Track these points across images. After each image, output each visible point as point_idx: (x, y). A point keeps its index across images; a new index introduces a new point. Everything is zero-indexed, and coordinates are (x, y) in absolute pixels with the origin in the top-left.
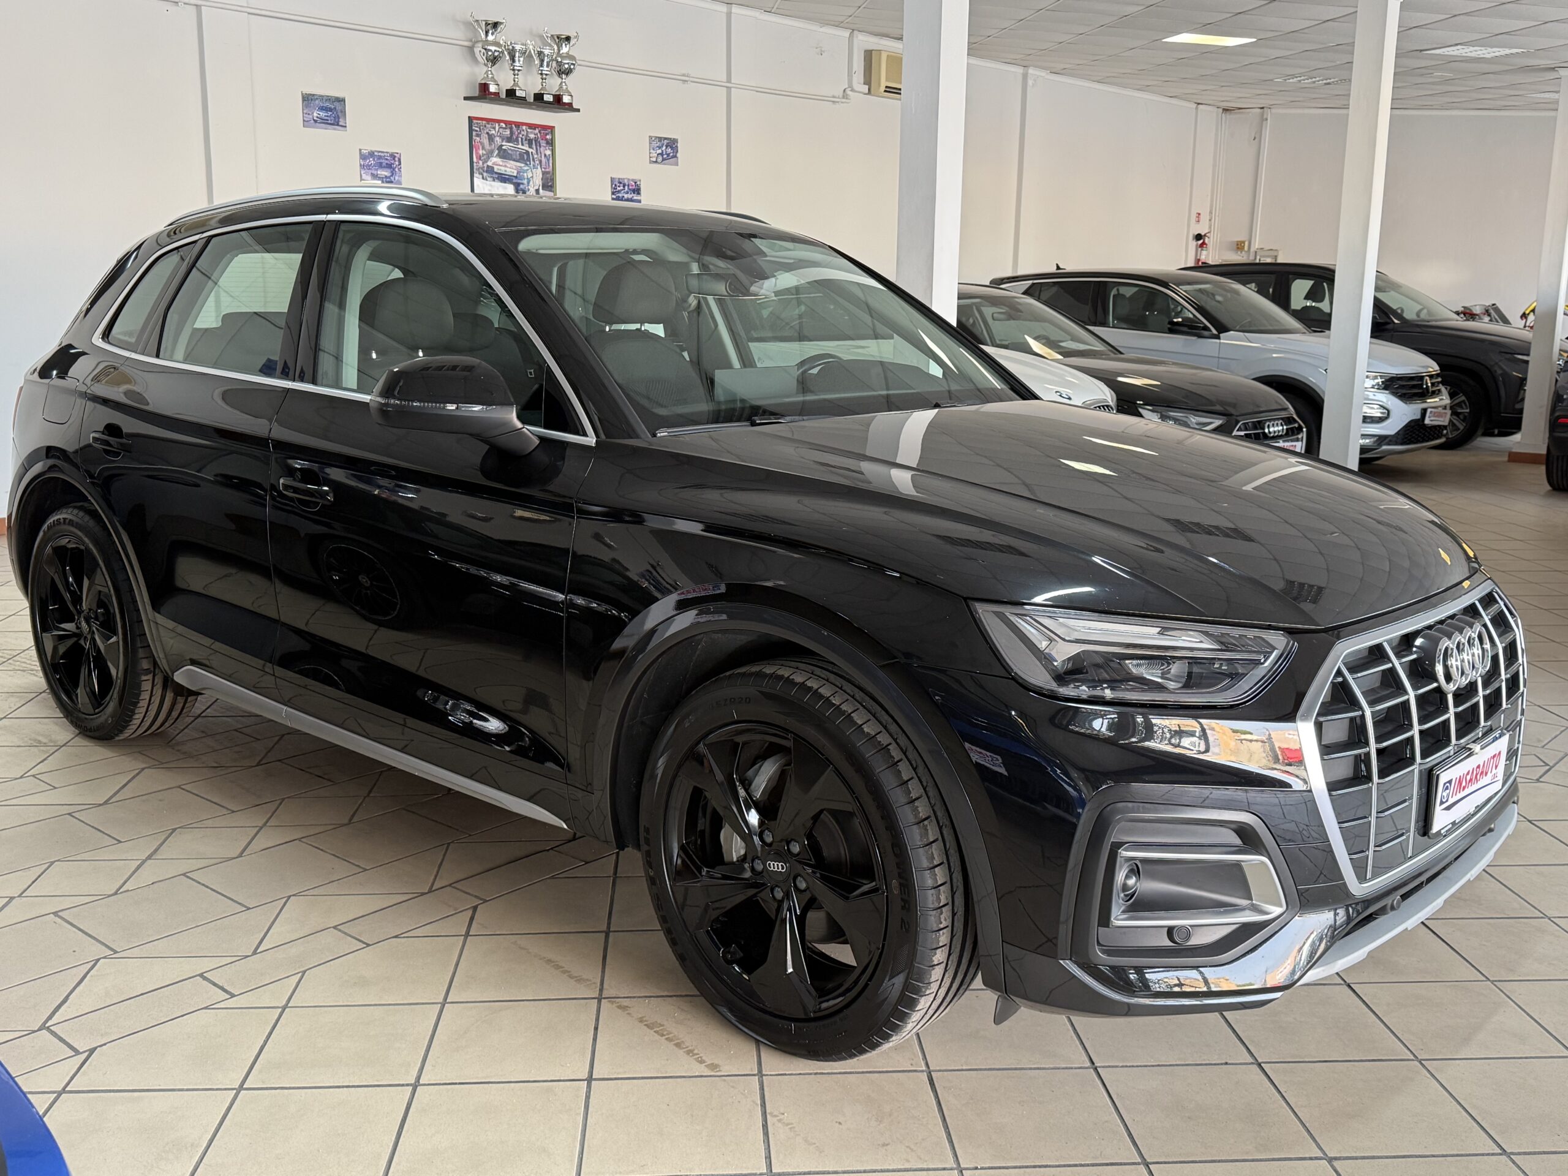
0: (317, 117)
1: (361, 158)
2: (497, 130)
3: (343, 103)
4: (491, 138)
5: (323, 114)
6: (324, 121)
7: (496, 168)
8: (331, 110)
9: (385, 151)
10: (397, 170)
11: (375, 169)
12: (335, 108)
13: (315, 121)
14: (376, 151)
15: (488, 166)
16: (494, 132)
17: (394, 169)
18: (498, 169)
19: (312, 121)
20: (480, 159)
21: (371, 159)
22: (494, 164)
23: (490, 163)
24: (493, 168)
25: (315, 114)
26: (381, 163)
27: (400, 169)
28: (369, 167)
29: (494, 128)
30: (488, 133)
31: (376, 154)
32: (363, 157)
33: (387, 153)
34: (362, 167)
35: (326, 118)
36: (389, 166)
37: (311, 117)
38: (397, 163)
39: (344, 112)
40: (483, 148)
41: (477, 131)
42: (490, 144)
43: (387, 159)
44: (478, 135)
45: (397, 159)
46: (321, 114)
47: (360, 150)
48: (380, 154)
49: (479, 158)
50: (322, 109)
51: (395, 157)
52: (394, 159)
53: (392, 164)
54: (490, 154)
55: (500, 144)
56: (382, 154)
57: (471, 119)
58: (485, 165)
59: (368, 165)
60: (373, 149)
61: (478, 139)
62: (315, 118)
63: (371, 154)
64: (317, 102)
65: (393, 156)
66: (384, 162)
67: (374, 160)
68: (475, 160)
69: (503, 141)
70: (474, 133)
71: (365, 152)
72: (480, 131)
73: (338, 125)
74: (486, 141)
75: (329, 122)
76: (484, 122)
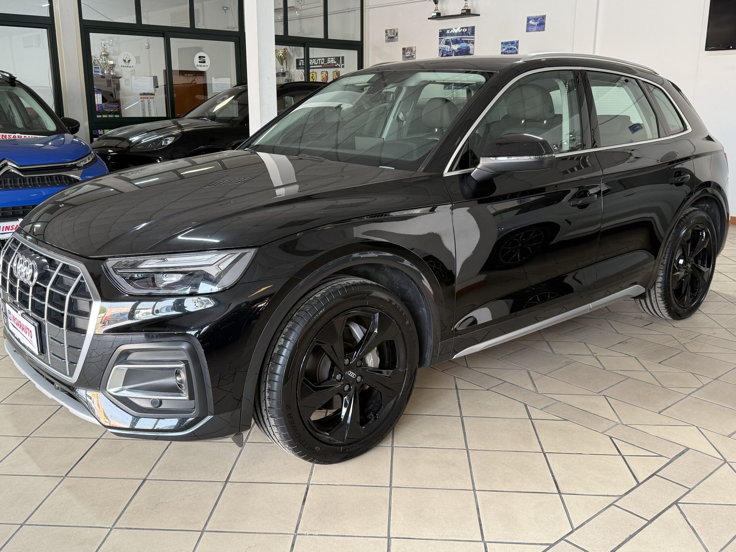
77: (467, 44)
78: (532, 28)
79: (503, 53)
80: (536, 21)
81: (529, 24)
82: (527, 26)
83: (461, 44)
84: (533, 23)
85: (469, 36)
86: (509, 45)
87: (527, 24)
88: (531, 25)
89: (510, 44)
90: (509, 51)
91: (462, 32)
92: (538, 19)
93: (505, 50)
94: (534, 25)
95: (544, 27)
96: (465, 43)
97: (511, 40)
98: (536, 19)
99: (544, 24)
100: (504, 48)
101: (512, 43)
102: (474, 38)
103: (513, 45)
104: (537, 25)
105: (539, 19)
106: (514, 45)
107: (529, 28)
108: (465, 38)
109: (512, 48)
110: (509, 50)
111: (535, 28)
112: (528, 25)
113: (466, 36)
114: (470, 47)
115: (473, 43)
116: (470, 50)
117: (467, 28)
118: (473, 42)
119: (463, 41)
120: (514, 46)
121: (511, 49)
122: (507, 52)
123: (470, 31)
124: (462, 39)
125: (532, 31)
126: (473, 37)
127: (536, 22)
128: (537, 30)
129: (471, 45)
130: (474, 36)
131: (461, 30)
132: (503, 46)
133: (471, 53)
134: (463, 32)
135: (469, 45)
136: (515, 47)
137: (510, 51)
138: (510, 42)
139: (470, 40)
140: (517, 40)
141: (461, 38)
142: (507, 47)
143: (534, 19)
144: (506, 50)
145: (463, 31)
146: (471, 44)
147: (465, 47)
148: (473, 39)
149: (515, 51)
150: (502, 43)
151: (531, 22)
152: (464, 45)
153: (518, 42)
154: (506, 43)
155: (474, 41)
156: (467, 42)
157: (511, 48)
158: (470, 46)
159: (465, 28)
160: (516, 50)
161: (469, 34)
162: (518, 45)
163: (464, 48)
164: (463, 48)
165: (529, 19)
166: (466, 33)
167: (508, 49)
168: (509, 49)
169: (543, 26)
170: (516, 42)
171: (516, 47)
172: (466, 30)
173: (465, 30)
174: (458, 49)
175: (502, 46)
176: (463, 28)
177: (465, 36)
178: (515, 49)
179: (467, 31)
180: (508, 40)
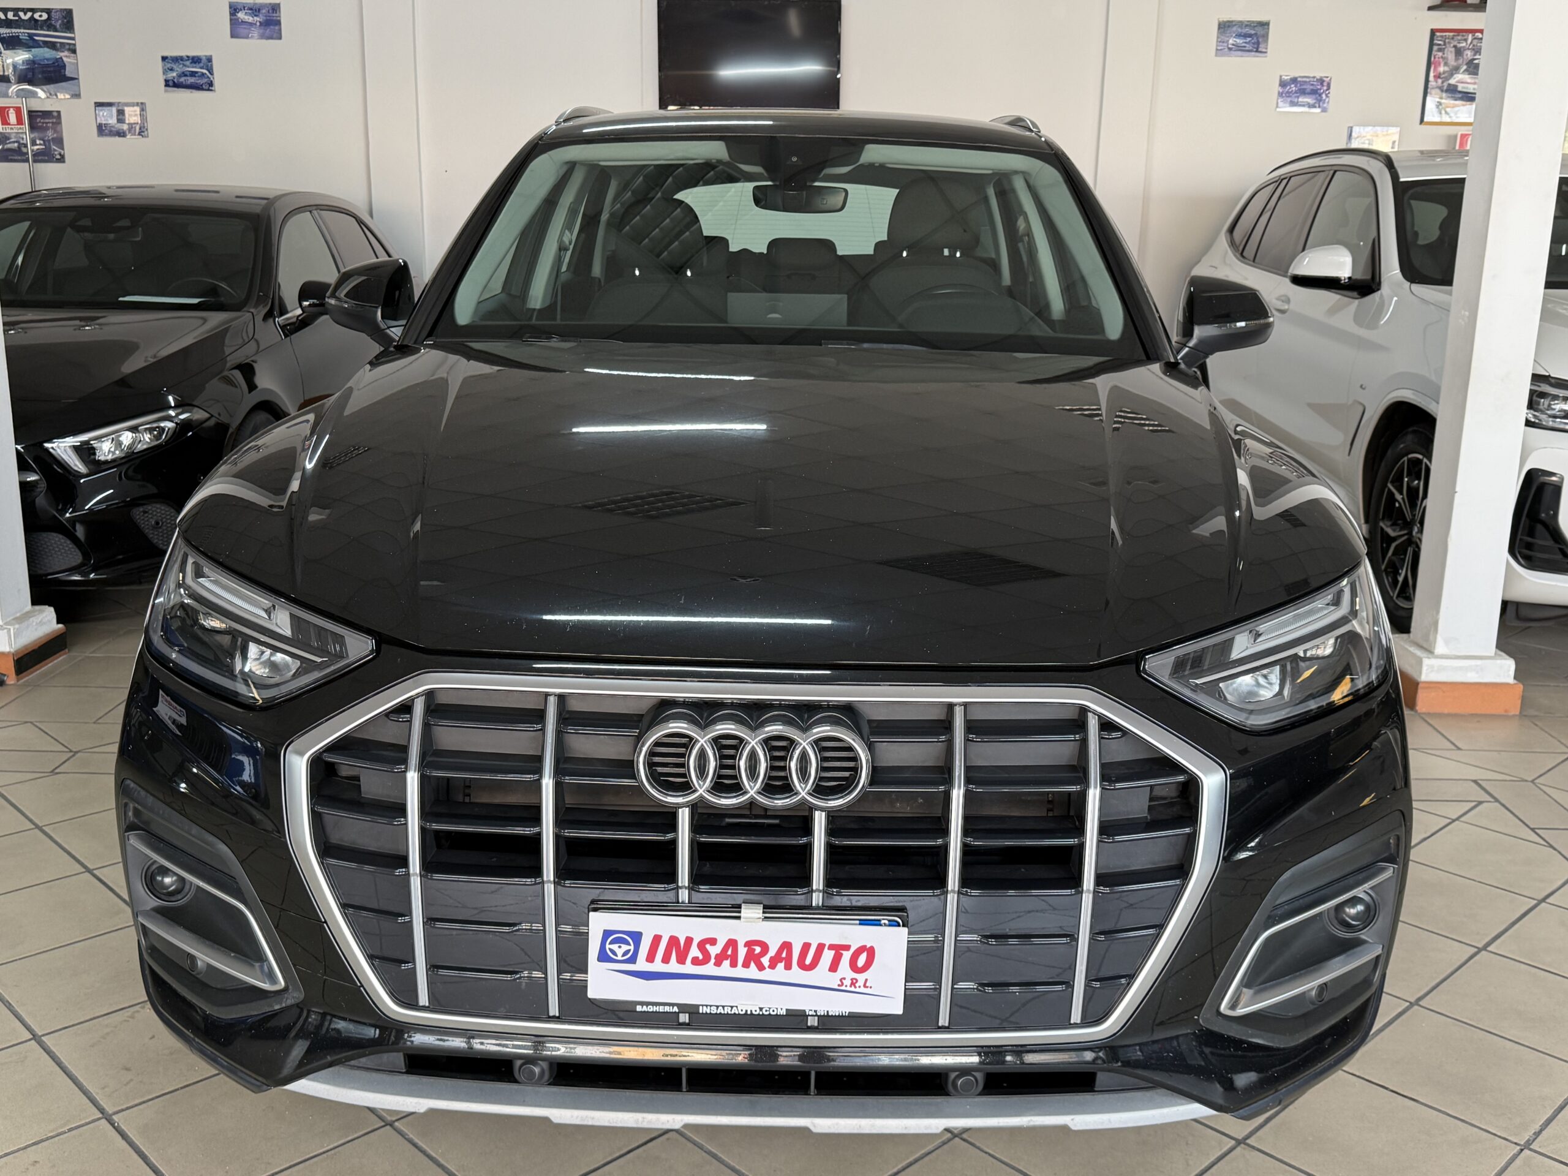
0: (1233, 45)
1: (1280, 85)
2: (1469, 41)
3: (1266, 27)
4: (1459, 52)
5: (1239, 41)
6: (1239, 48)
7: (1460, 88)
8: (1250, 36)
9: (1312, 76)
10: (1324, 96)
11: (1296, 97)
12: (1256, 34)
13: (1230, 49)
14: (1300, 77)
15: (1449, 85)
16: (1464, 44)
17: (1320, 95)
18: (1463, 88)
19: (1226, 50)
20: (1439, 77)
21: (1293, 86)
22: (1458, 82)
23: (1452, 81)
24: (1457, 86)
25: (1231, 41)
26: (1305, 89)
27: (1327, 96)
28: (1289, 94)
29: (1466, 40)
30: (1455, 47)
31: (1299, 79)
32: (1283, 84)
33: (1314, 77)
34: (1280, 95)
35: (1244, 45)
36: (1314, 92)
37: (1226, 45)
38: (1325, 88)
39: (1266, 36)
40: (1446, 64)
41: (1439, 45)
42: (1456, 59)
43: (1312, 85)
44: (1440, 50)
45: (1325, 84)
46: (1238, 41)
47: (1281, 76)
48: (1304, 79)
49: (1437, 77)
50: (1239, 36)
51: (1324, 81)
52: (1322, 84)
53: (1318, 89)
54: (1456, 69)
55: (1471, 58)
56: (1308, 80)
57: (1433, 32)
58: (1446, 84)
59: (1288, 92)
60: (1297, 75)
61: (1440, 54)
62: (1230, 46)
63: (1294, 80)
64: (1234, 29)
65: (1321, 81)
66: (1309, 88)
67: (1296, 86)
68: (1431, 78)
69: (1475, 55)
70: (1435, 48)
71: (1286, 78)
72: (1445, 45)
73: (1257, 51)
74: (1450, 55)
75: (1247, 49)
76: (1451, 34)
77: (54, 52)
78: (246, 31)
79: (171, 83)
80: (257, 14)
81: (238, 19)
82: (231, 24)
83: (33, 50)
84: (250, 19)
85: (56, 31)
86: (184, 65)
87: (231, 20)
88: (242, 21)
89: (188, 63)
90: (189, 78)
91: (32, 18)
92: (259, 10)
93: (174, 74)
94: (251, 24)
95: (280, 30)
96: (46, 49)
97: (192, 54)
98: (255, 10)
99: (278, 23)
100: (172, 70)
101: (196, 60)
102: (73, 39)
103: (197, 65)
104: (258, 24)
105: (264, 11)
106: (201, 65)
107: (237, 29)
108: (42, 35)
109: (197, 72)
110: (186, 76)
111: (255, 32)
112: (235, 23)
113: (48, 30)
114: (65, 59)
115: (74, 51)
116: (64, 66)
117: (48, 11)
118: (71, 47)
119: (41, 43)
120: (202, 68)
121: (193, 74)
122: (182, 79)
123: (57, 20)
124: (36, 38)
125: (247, 37)
126: (72, 35)
127: (256, 16)
128: (263, 37)
129: (66, 56)
130: (74, 33)
131: (29, 14)
132: (169, 65)
133: (69, 72)
134: (36, 21)
135: (62, 54)
136: (205, 71)
137: (191, 80)
138: (188, 57)
139: (60, 43)
140: (208, 54)
141: (31, 36)
142: (179, 68)
143: (251, 9)
144: (180, 76)
145: (36, 16)
146: (66, 53)
147: (47, 60)
148: (73, 42)
149: (206, 80)
150: (164, 59)
151: (241, 15)
152: (46, 53)
153: (209, 59)
154: (177, 60)
155: (74, 45)
156: (52, 46)
157: (192, 72)
158: (64, 55)
159: (42, 10)
160: (208, 77)
161: (58, 26)
162: (212, 65)
163: (46, 62)
164: (41, 60)
165: (234, 9)
166: (48, 24)
167: (183, 73)
168: (188, 73)
169: (277, 28)
170: (204, 60)
171: (208, 70)
172: (45, 16)
173: (41, 16)
174: (27, 62)
175: (165, 65)
176: (33, 10)
177: (42, 29)
178: (203, 74)
179: (49, 18)
180: (183, 53)
